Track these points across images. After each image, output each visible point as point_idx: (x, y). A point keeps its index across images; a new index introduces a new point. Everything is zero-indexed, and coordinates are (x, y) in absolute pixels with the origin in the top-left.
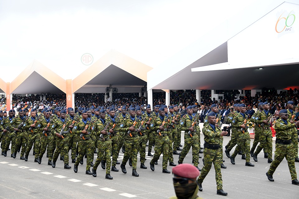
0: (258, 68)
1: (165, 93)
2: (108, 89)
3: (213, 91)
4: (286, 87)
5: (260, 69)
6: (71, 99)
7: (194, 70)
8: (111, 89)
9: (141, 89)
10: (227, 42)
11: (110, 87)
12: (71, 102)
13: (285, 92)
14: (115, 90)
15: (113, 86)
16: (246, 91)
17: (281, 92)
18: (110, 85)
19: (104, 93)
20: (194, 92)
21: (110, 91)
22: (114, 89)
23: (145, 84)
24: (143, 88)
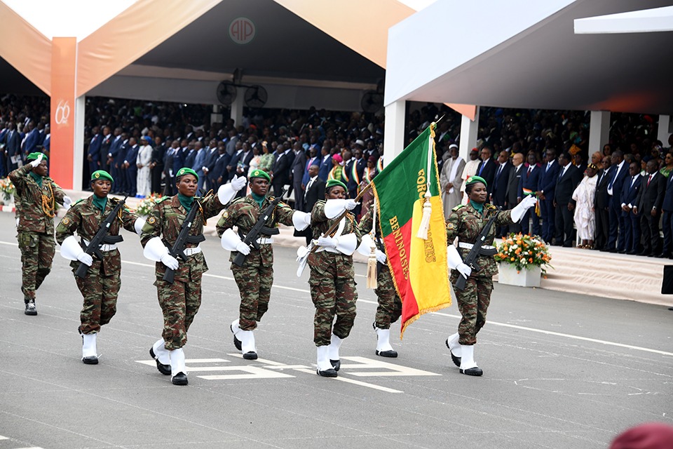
1: (457, 117)
2: (225, 91)
6: (71, 118)
7: (586, 26)
8: (241, 92)
9: (361, 95)
11: (237, 82)
12: (69, 131)
14: (255, 96)
15: (246, 79)
18: (236, 73)
19: (208, 103)
21: (233, 96)
22: (252, 91)
23: (376, 75)
24: (371, 93)
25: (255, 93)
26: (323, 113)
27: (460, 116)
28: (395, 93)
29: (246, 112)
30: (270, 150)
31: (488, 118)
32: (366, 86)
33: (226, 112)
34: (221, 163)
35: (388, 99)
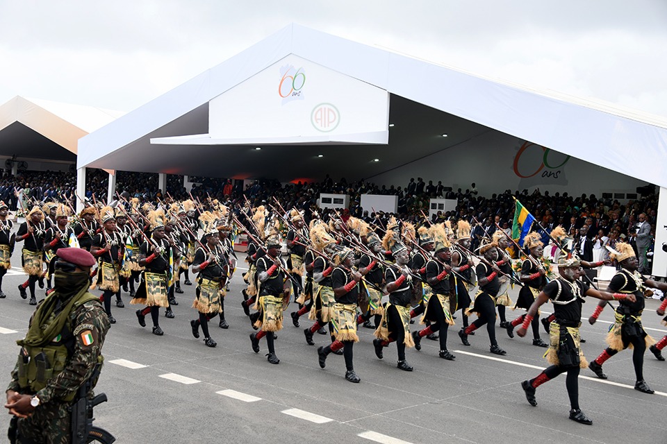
0: (254, 146)
1: (107, 174)
2: (9, 163)
3: (186, 178)
4: (293, 179)
5: (257, 149)
7: (154, 141)
8: (16, 163)
10: (208, 102)
11: (14, 160)
13: (292, 186)
14: (22, 165)
15: (18, 158)
16: (236, 180)
17: (287, 186)
18: (14, 156)
19: (1, 168)
20: (156, 177)
21: (13, 165)
22: (21, 163)
23: (74, 157)
24: (73, 165)
25: (22, 164)
26: (52, 172)
27: (108, 174)
28: (81, 164)
29: (18, 172)
30: (29, 187)
31: (120, 175)
32: (71, 163)
33: (10, 171)
34: (7, 192)
35: (78, 167)
